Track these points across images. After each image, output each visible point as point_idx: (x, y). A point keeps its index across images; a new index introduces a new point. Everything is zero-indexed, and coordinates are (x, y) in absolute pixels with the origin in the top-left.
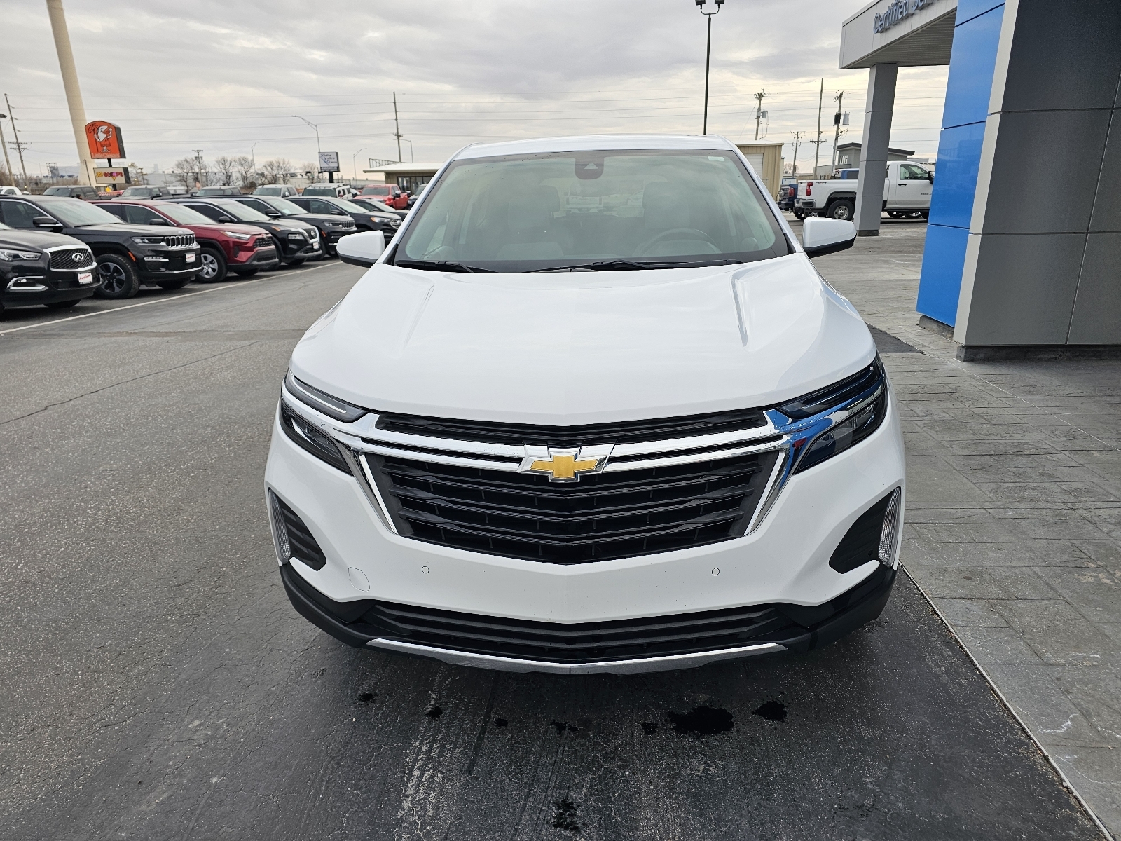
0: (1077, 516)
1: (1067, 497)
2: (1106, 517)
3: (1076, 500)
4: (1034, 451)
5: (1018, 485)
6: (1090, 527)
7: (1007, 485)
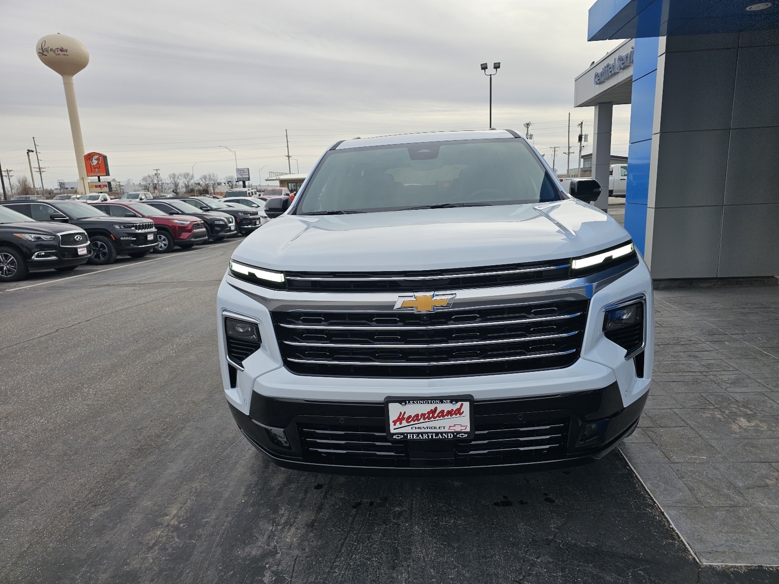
0: (708, 379)
1: (702, 369)
2: (726, 380)
3: (709, 370)
4: (688, 343)
5: (673, 362)
6: (715, 386)
7: (666, 362)
